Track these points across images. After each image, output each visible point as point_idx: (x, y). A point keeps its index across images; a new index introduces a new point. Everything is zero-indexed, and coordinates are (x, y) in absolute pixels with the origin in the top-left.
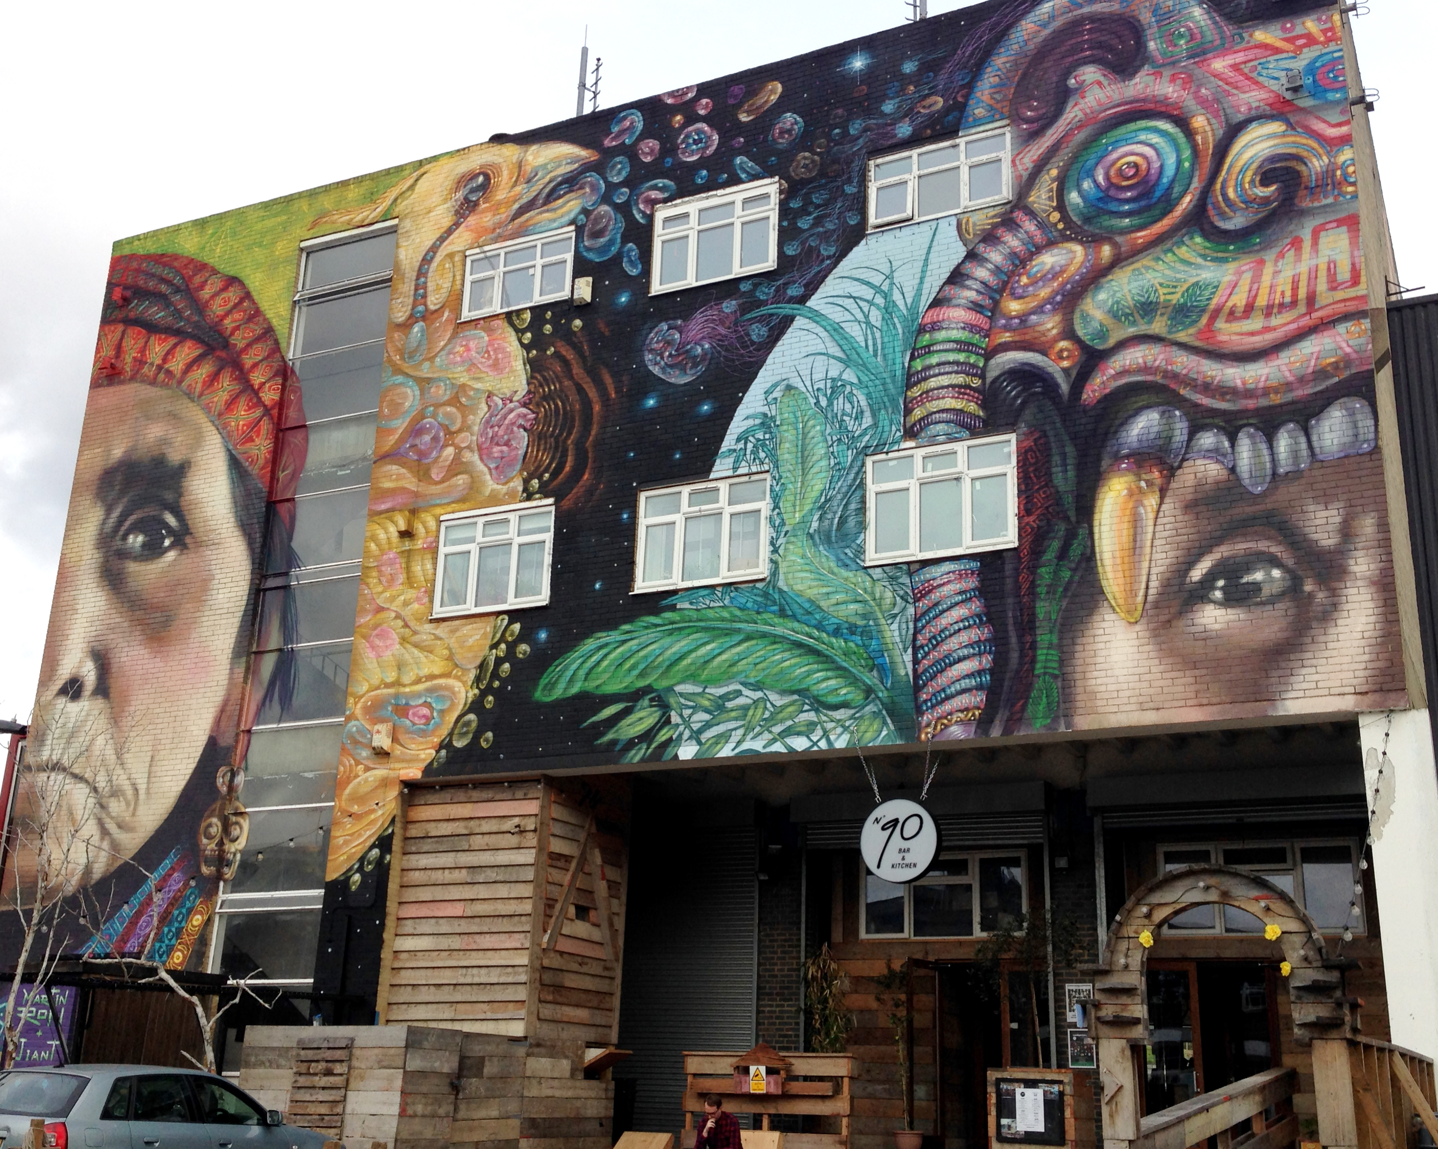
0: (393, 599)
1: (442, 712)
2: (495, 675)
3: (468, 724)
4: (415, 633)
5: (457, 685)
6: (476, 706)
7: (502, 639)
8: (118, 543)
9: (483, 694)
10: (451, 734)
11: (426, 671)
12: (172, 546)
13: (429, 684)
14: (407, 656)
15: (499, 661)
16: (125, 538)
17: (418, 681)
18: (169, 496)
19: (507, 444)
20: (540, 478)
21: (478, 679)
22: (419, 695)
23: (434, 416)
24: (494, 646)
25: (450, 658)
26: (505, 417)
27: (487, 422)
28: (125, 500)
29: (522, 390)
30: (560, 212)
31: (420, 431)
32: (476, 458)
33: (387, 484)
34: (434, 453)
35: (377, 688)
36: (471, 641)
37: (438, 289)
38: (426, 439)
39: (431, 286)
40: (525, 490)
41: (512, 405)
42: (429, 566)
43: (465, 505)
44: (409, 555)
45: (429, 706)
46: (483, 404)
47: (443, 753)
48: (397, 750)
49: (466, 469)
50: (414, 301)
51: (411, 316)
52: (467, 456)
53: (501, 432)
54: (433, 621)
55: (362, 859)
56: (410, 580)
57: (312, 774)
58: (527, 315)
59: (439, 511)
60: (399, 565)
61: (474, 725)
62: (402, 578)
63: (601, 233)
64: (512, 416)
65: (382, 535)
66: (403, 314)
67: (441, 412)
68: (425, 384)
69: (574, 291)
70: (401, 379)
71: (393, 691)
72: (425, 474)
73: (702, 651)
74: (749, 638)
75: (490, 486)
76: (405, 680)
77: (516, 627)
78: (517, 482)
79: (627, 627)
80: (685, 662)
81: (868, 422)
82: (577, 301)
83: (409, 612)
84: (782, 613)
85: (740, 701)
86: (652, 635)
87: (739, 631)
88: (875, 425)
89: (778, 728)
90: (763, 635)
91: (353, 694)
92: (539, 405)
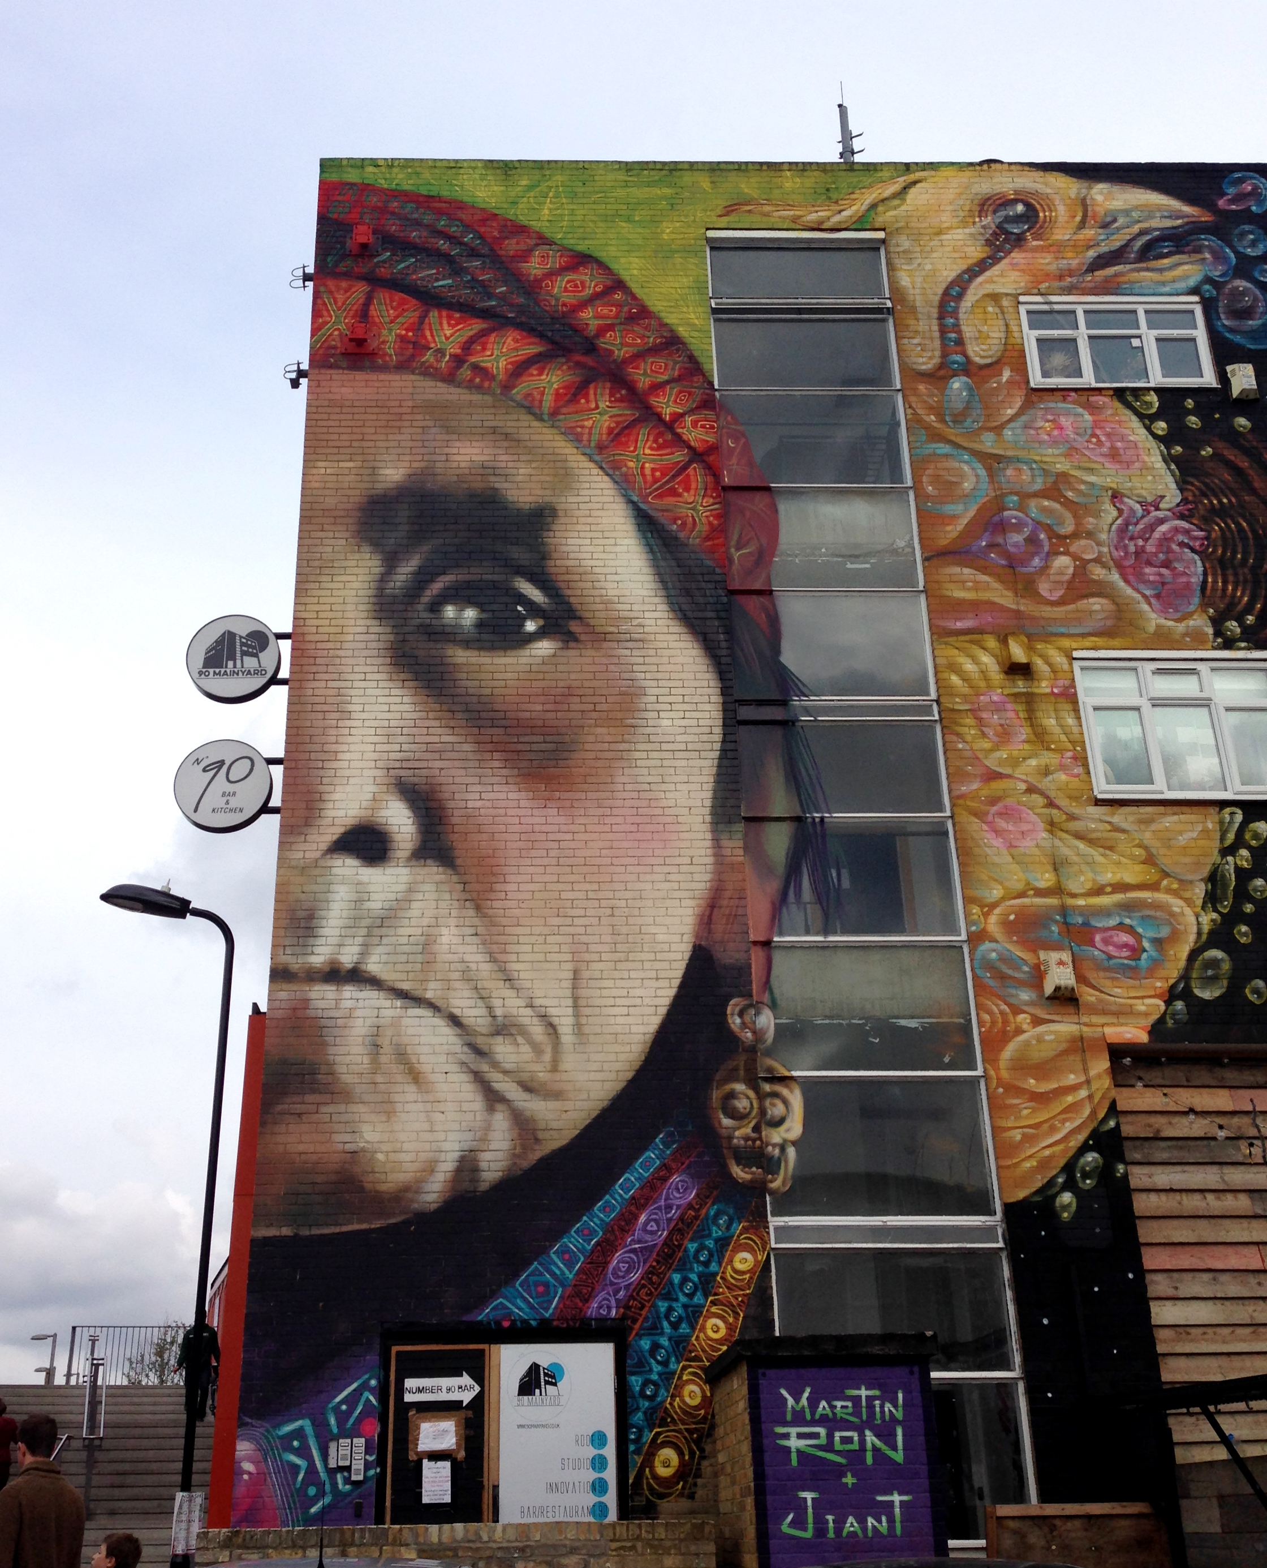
0: (1015, 762)
1: (1157, 942)
3: (1214, 963)
4: (1072, 817)
5: (1177, 904)
6: (1220, 938)
7: (1239, 842)
8: (420, 613)
9: (1229, 920)
10: (1185, 976)
11: (1108, 877)
12: (541, 634)
13: (1118, 897)
14: (1065, 851)
16: (435, 607)
17: (1099, 891)
18: (519, 554)
19: (1166, 564)
20: (1240, 620)
21: (1212, 899)
22: (1105, 912)
23: (1021, 508)
24: (1228, 851)
25: (1150, 860)
26: (1152, 528)
27: (1123, 530)
28: (425, 548)
29: (1172, 496)
30: (1169, 275)
31: (1002, 527)
32: (1115, 577)
33: (959, 594)
34: (1036, 561)
35: (1022, 895)
36: (1182, 840)
37: (981, 337)
38: (1016, 539)
39: (968, 331)
40: (1218, 633)
41: (1160, 514)
42: (1071, 721)
43: (1116, 642)
44: (1029, 700)
45: (1130, 930)
46: (1108, 506)
47: (1179, 1005)
48: (1088, 995)
49: (1101, 590)
50: (944, 346)
51: (941, 366)
52: (1098, 572)
53: (1150, 548)
54: (1098, 802)
55: (1069, 1168)
56: (1040, 738)
57: (913, 1024)
58: (1153, 398)
59: (1066, 643)
60: (1014, 713)
61: (1226, 966)
62: (1024, 732)
63: (1246, 313)
64: (1164, 528)
65: (969, 667)
66: (926, 360)
67: (1033, 504)
68: (992, 462)
69: (1223, 378)
70: (943, 449)
71: (1053, 901)
72: (1027, 588)
75: (1154, 620)
76: (1071, 885)
77: (1261, 827)
78: (1200, 622)
82: (1236, 393)
83: (1051, 784)
91: (976, 901)
92: (1206, 520)
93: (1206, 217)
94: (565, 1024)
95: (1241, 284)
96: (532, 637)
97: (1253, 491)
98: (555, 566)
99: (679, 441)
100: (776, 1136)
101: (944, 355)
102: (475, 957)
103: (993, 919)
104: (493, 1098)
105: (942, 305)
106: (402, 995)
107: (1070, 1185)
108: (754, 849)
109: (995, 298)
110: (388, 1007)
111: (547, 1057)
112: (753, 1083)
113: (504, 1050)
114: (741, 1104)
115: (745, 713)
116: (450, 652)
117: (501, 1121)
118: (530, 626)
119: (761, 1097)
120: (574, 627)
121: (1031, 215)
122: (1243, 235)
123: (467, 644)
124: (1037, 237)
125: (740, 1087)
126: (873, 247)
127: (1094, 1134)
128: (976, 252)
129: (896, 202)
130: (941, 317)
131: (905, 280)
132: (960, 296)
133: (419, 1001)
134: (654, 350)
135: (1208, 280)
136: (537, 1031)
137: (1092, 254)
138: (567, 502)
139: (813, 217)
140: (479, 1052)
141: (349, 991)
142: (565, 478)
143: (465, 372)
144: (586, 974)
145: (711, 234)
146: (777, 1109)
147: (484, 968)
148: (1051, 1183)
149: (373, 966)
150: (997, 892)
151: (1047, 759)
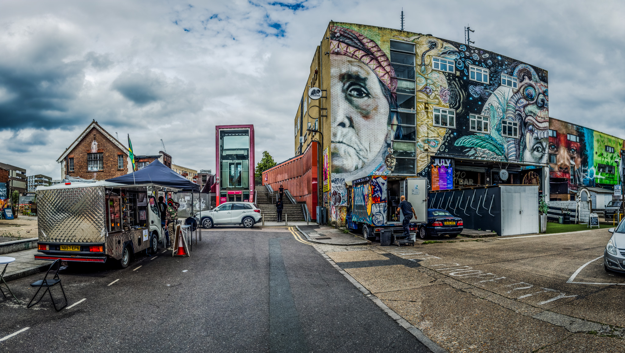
0: (425, 120)
1: (437, 144)
2: (447, 139)
3: (443, 147)
4: (430, 128)
5: (440, 140)
6: (444, 144)
7: (448, 133)
8: (348, 92)
9: (445, 142)
10: (440, 148)
11: (433, 135)
13: (434, 138)
14: (429, 132)
15: (448, 137)
16: (351, 91)
17: (432, 137)
18: (362, 84)
19: (445, 96)
20: (452, 105)
21: (444, 139)
22: (432, 140)
23: (429, 86)
24: (446, 134)
25: (438, 134)
26: (444, 91)
27: (441, 91)
28: (349, 83)
29: (447, 88)
30: (451, 57)
31: (427, 88)
32: (439, 97)
33: (420, 97)
34: (430, 94)
35: (423, 137)
36: (442, 132)
37: (427, 61)
38: (428, 90)
39: (425, 60)
40: (450, 106)
42: (432, 115)
43: (438, 106)
44: (427, 112)
45: (435, 142)
46: (440, 87)
47: (439, 151)
48: (429, 150)
49: (437, 99)
50: (422, 61)
51: (421, 64)
52: (437, 96)
53: (444, 94)
54: (434, 126)
55: (424, 169)
56: (428, 117)
57: (409, 152)
58: (447, 74)
59: (432, 105)
60: (425, 113)
62: (426, 116)
63: (460, 64)
64: (446, 91)
65: (421, 107)
66: (419, 63)
67: (431, 85)
68: (426, 79)
69: (456, 73)
70: (421, 76)
71: (427, 138)
72: (429, 97)
73: (481, 143)
74: (487, 142)
75: (443, 103)
76: (429, 136)
77: (450, 131)
78: (448, 104)
79: (469, 136)
80: (479, 144)
81: (502, 114)
82: (457, 75)
83: (428, 123)
84: (492, 140)
85: (487, 152)
86: (473, 138)
87: (486, 141)
88: (503, 115)
89: (492, 157)
90: (489, 143)
91: (418, 137)
92: (451, 91)
93: (457, 50)
94: (368, 150)
95: (460, 60)
96: (364, 97)
97: (457, 89)
98: (367, 87)
99: (385, 70)
100: (392, 164)
101: (422, 63)
102: (357, 141)
103: (420, 140)
104: (360, 159)
105: (422, 55)
106: (348, 145)
107: (424, 171)
108: (392, 128)
109: (429, 56)
110: (347, 147)
111: (366, 154)
112: (390, 158)
113: (361, 153)
114: (389, 161)
115: (392, 110)
116: (353, 98)
117: (361, 161)
118: (364, 95)
119: (391, 160)
120: (370, 96)
121: (435, 45)
122: (462, 53)
123: (355, 97)
124: (436, 48)
125: (389, 158)
126: (414, 45)
127: (428, 166)
128: (428, 49)
129: (417, 39)
130: (422, 57)
131: (418, 51)
132: (425, 55)
133: (350, 146)
134: (382, 56)
135: (456, 59)
136: (365, 150)
137: (442, 52)
138: (369, 77)
139: (406, 39)
140: (358, 153)
141: (341, 144)
142: (368, 74)
143: (354, 57)
145: (391, 39)
146: (393, 161)
147: (358, 143)
148: (422, 171)
149: (344, 141)
150: (421, 136)
151: (428, 120)
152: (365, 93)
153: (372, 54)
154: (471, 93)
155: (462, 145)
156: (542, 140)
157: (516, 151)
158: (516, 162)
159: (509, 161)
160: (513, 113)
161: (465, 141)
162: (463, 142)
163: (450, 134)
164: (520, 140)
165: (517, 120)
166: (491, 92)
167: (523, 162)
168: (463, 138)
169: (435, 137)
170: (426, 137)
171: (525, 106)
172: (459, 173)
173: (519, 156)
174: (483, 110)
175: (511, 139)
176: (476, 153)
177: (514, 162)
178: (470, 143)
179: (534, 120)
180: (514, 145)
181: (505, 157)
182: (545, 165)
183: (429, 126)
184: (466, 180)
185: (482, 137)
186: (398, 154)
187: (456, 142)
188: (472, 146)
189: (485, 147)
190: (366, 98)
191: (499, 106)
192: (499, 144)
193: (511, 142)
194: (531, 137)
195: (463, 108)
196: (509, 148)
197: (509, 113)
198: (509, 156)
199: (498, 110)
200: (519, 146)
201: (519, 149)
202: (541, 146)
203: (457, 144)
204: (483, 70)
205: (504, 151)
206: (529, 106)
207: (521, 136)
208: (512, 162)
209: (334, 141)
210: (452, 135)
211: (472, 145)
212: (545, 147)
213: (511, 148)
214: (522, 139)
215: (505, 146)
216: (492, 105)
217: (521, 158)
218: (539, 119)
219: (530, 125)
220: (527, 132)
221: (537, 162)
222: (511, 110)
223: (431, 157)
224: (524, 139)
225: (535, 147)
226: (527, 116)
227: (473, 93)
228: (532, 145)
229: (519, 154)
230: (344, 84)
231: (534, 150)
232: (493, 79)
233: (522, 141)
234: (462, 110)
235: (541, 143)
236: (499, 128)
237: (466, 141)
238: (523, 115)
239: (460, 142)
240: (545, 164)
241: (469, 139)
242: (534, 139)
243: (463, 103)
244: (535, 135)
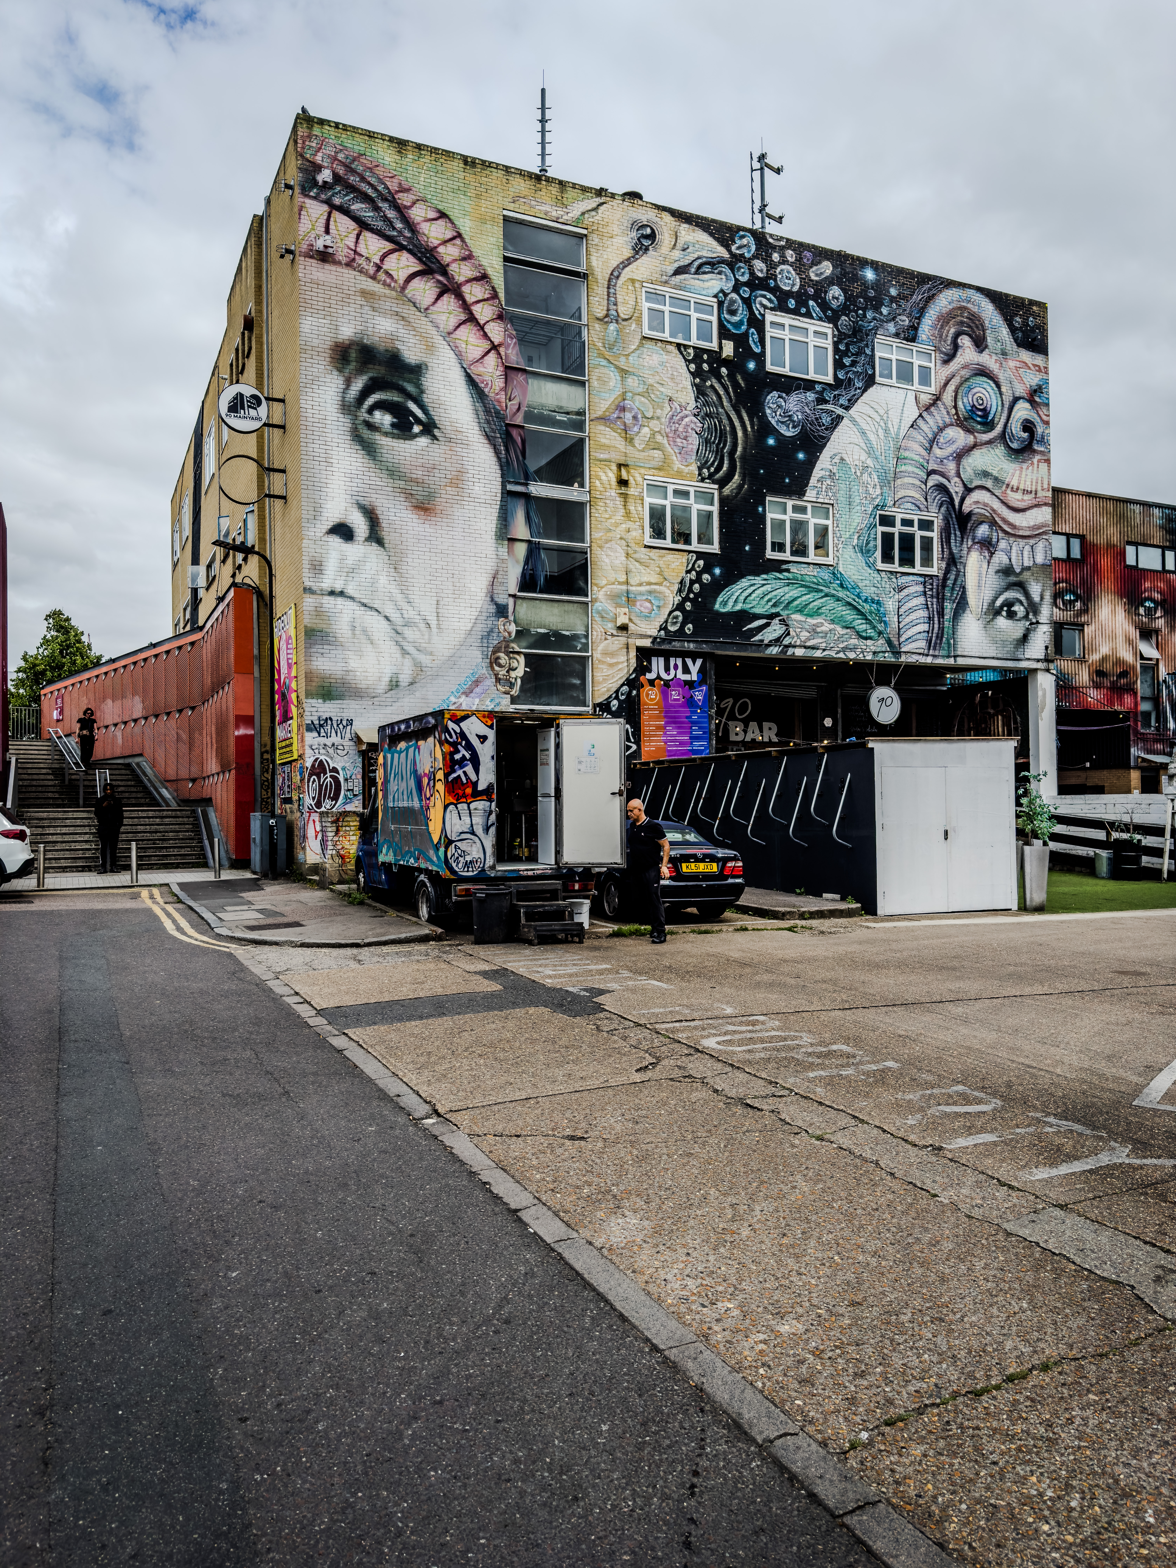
0: (617, 525)
1: (659, 607)
2: (690, 590)
3: (676, 617)
4: (635, 552)
5: (667, 592)
6: (680, 607)
7: (693, 568)
8: (363, 414)
9: (685, 600)
10: (666, 622)
11: (645, 579)
13: (648, 588)
14: (631, 566)
15: (692, 582)
16: (370, 411)
17: (641, 585)
18: (410, 388)
19: (685, 438)
20: (708, 469)
21: (680, 591)
22: (642, 593)
23: (632, 399)
24: (688, 572)
25: (661, 573)
26: (682, 419)
27: (671, 418)
29: (692, 404)
30: (706, 284)
31: (623, 409)
32: (665, 441)
33: (603, 441)
34: (636, 429)
35: (613, 584)
36: (673, 566)
37: (625, 303)
38: (628, 416)
39: (620, 299)
40: (700, 474)
41: (687, 412)
42: (640, 509)
43: (661, 474)
44: (625, 496)
45: (650, 602)
46: (667, 405)
47: (662, 632)
48: (632, 627)
49: (658, 447)
50: (608, 304)
51: (607, 316)
52: (659, 438)
53: (681, 429)
54: (646, 547)
55: (617, 692)
56: (628, 514)
57: (567, 633)
58: (691, 351)
59: (643, 471)
60: (619, 501)
61: (680, 619)
62: (622, 511)
63: (733, 313)
64: (687, 420)
65: (604, 478)
66: (600, 312)
67: (637, 397)
68: (624, 373)
69: (721, 347)
70: (603, 362)
71: (624, 587)
72: (630, 441)
73: (804, 598)
74: (826, 595)
75: (677, 464)
76: (631, 581)
77: (701, 563)
78: (694, 468)
79: (764, 576)
80: (796, 603)
81: (878, 491)
82: (724, 355)
83: (629, 536)
84: (841, 586)
85: (823, 628)
86: (779, 584)
87: (821, 591)
88: (882, 494)
89: (841, 646)
90: (833, 596)
91: (596, 585)
92: (704, 419)
93: (726, 255)
94: (434, 624)
95: (734, 296)
96: (416, 436)
97: (723, 407)
98: (426, 399)
99: (486, 336)
100: (513, 674)
101: (608, 310)
102: (395, 591)
103: (601, 593)
104: (405, 653)
105: (610, 280)
106: (365, 605)
107: (617, 698)
108: (510, 551)
109: (633, 281)
110: (360, 611)
111: (426, 637)
112: (507, 653)
113: (408, 633)
114: (502, 662)
115: (510, 487)
116: (378, 437)
117: (408, 662)
118: (416, 429)
119: (510, 658)
120: (436, 432)
121: (652, 236)
122: (740, 268)
123: (386, 434)
124: (655, 249)
125: (502, 655)
126: (581, 237)
127: (627, 679)
128: (628, 252)
129: (593, 213)
130: (608, 288)
131: (594, 263)
132: (618, 277)
133: (371, 608)
134: (476, 279)
135: (722, 291)
136: (422, 626)
137: (676, 265)
138: (432, 362)
139: (554, 214)
141: (340, 600)
142: (431, 348)
143: (381, 276)
144: (442, 603)
145: (505, 213)
146: (515, 664)
147: (399, 597)
148: (610, 697)
149: (350, 591)
150: (604, 582)
151: (630, 525)
152: (418, 421)
153: (444, 270)
154: (773, 422)
155: (739, 607)
156: (1026, 575)
157: (930, 619)
158: (929, 660)
159: (903, 659)
160: (918, 483)
161: (750, 595)
162: (742, 598)
163: (699, 574)
164: (945, 579)
165: (934, 508)
166: (840, 411)
167: (955, 657)
168: (744, 583)
169: (649, 584)
170: (620, 583)
171: (959, 456)
172: (730, 704)
173: (940, 636)
174: (813, 481)
175: (911, 578)
176: (788, 634)
177: (923, 660)
178: (766, 598)
179: (996, 505)
180: (921, 600)
181: (889, 642)
182: (1039, 665)
183: (632, 545)
184: (753, 725)
185: (808, 579)
186: (532, 640)
187: (720, 599)
188: (774, 610)
189: (817, 613)
190: (423, 441)
191: (870, 462)
192: (866, 601)
193: (912, 590)
194: (985, 565)
195: (743, 476)
196: (902, 611)
197: (904, 486)
198: (902, 640)
199: (865, 477)
200: (941, 599)
201: (941, 614)
202: (1023, 599)
203: (725, 603)
204: (812, 328)
205: (885, 622)
206: (976, 453)
207: (948, 565)
208: (913, 659)
209: (314, 588)
210: (706, 577)
211: (774, 605)
212: (1036, 598)
213: (911, 610)
214: (953, 577)
215: (890, 605)
216: (842, 459)
217: (949, 644)
218: (1015, 499)
219: (981, 523)
220: (969, 549)
221: (1008, 656)
222: (909, 474)
223: (639, 649)
224: (957, 576)
225: (998, 603)
226: (968, 490)
227: (777, 422)
228: (988, 595)
229: (941, 629)
230: (348, 383)
231: (998, 613)
232: (847, 361)
233: (950, 582)
234: (740, 487)
235: (1021, 586)
236: (867, 544)
237: (754, 595)
238: (956, 489)
239: (734, 597)
240: (1038, 660)
241: (763, 585)
242: (998, 572)
243: (743, 457)
244: (1000, 558)
